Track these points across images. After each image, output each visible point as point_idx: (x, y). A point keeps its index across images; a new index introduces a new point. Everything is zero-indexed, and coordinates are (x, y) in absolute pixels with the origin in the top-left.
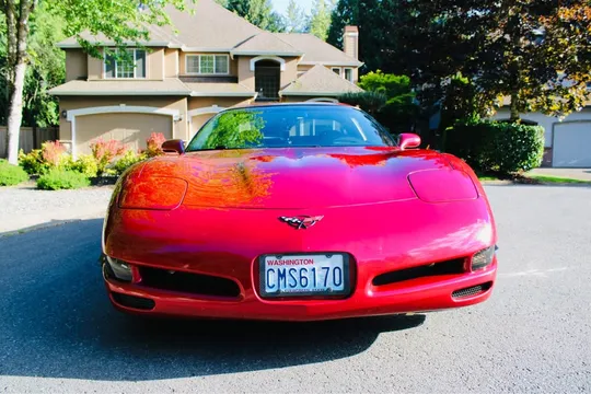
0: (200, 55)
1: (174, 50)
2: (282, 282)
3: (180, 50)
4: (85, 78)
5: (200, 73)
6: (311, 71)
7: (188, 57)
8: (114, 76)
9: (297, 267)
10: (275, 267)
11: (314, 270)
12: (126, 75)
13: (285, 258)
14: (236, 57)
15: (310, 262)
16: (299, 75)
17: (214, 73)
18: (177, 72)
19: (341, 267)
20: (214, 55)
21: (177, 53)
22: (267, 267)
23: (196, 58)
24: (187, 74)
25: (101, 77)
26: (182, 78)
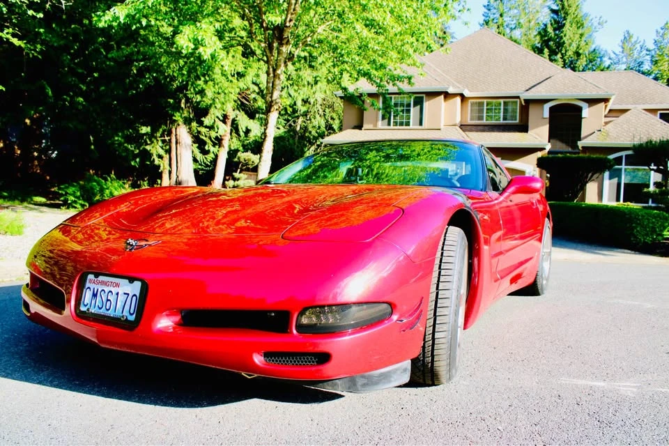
0: (485, 101)
1: (455, 95)
2: (93, 302)
3: (462, 95)
4: (359, 127)
5: (484, 122)
6: (623, 117)
7: (472, 104)
8: (389, 124)
9: (107, 289)
10: (92, 286)
11: (117, 294)
12: (401, 124)
13: (101, 278)
14: (528, 102)
15: (117, 285)
16: (606, 123)
17: (502, 121)
18: (458, 120)
19: (138, 296)
20: (502, 101)
21: (458, 99)
22: (88, 285)
23: (481, 104)
24: (470, 122)
25: (376, 125)
26: (463, 127)
